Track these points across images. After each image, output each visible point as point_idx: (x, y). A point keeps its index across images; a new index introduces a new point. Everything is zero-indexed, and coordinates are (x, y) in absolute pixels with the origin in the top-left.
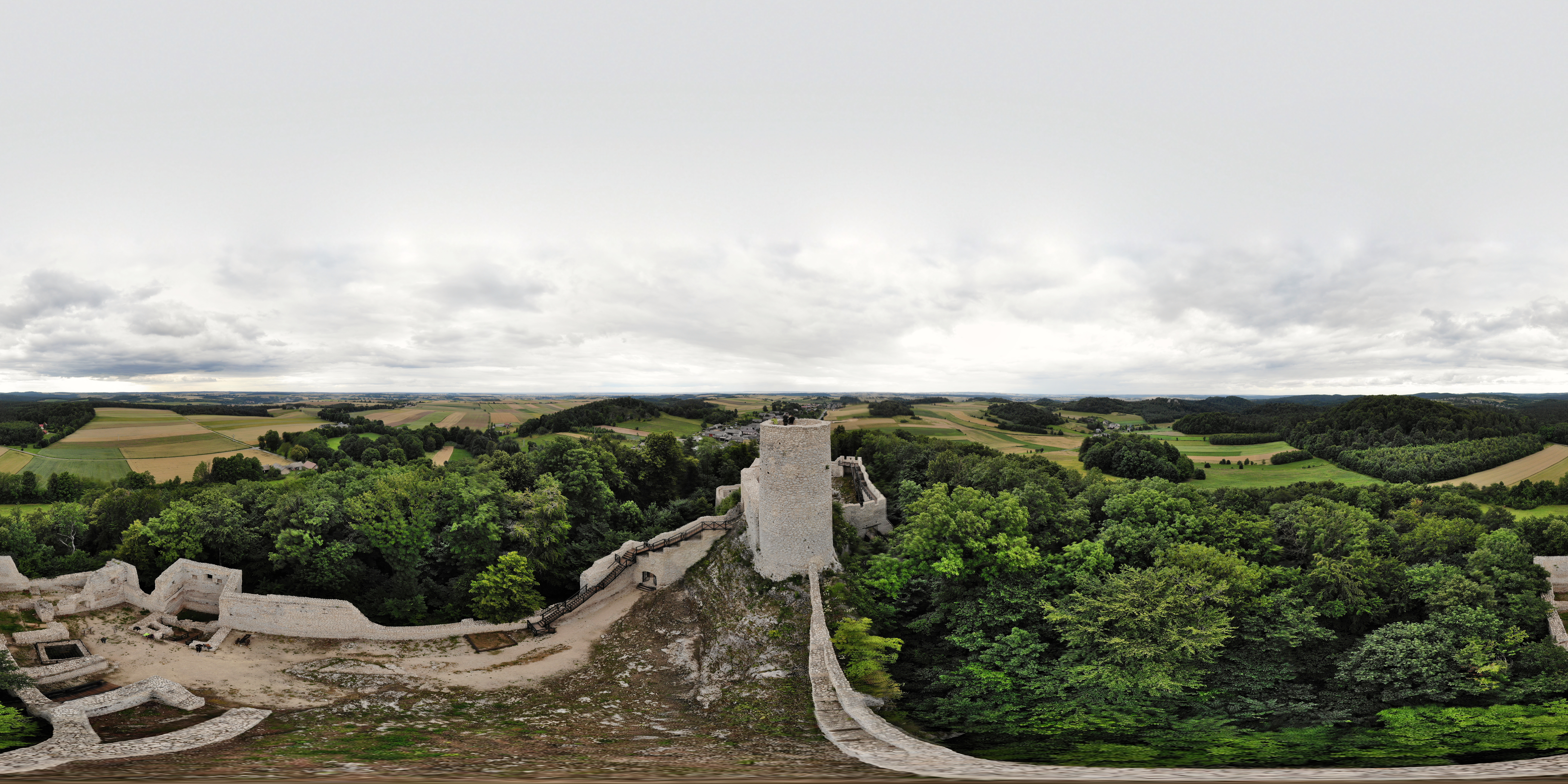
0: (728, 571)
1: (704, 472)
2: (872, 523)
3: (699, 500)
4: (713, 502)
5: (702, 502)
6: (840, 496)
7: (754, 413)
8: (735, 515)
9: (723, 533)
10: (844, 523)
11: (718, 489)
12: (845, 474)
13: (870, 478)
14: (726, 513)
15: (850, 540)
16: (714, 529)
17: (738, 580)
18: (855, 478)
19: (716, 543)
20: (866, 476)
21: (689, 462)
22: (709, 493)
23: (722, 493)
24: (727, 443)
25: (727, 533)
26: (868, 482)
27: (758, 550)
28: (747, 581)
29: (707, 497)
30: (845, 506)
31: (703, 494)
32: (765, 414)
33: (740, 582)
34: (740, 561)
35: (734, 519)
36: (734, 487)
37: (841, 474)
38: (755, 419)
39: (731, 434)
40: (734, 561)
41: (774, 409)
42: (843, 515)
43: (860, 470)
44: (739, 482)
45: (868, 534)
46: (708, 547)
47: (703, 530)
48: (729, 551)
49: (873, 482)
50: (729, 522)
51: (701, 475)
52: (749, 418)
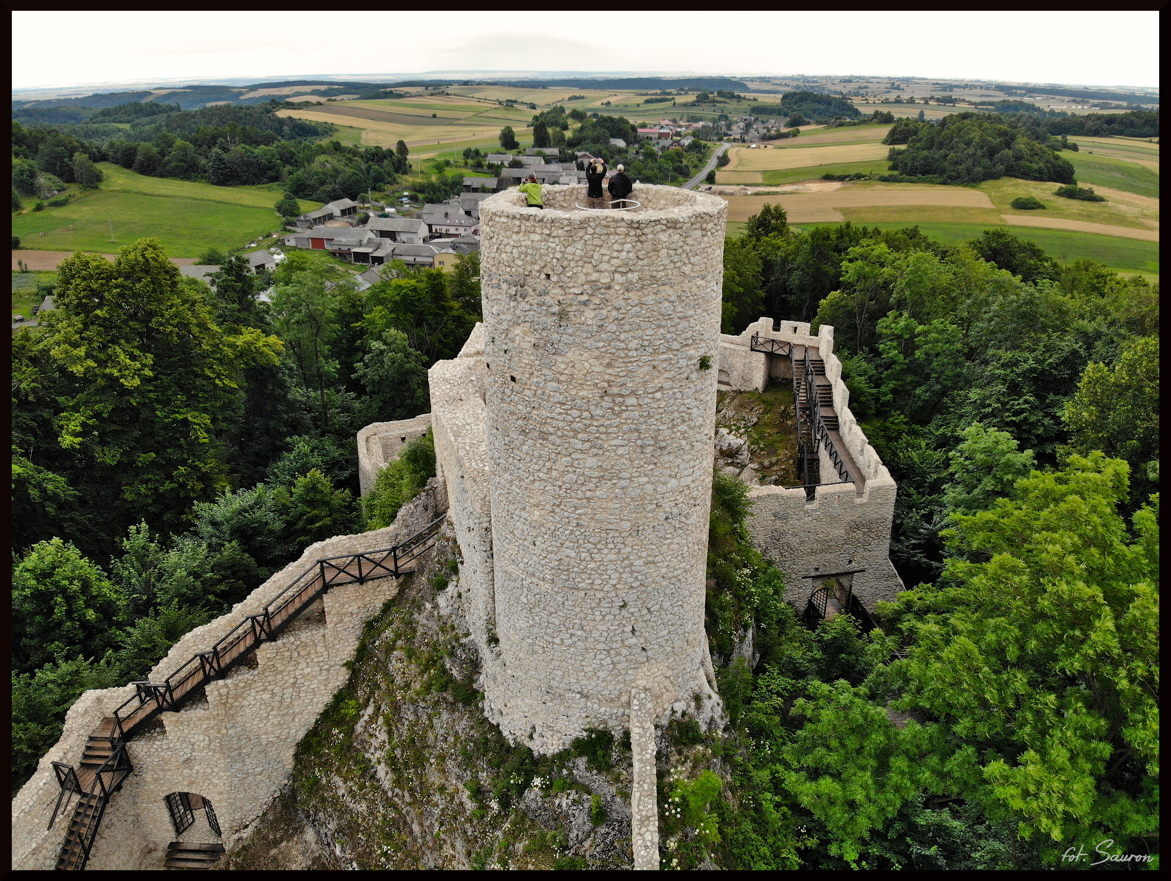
0: (413, 725)
1: (307, 382)
2: (835, 563)
3: (301, 481)
4: (353, 482)
5: (313, 488)
6: (745, 456)
7: (467, 154)
8: (422, 524)
9: (389, 589)
10: (745, 551)
11: (361, 435)
12: (772, 382)
13: (855, 403)
14: (393, 517)
15: (760, 615)
16: (361, 580)
17: (442, 758)
18: (802, 397)
19: (371, 627)
20: (840, 393)
21: (245, 353)
22: (335, 452)
23: (377, 449)
24: (378, 269)
25: (402, 588)
26: (846, 416)
27: (493, 640)
28: (468, 760)
29: (330, 467)
30: (756, 491)
31: (316, 459)
32: (510, 156)
33: (450, 764)
34: (444, 688)
35: (420, 539)
36: (413, 426)
37: (758, 380)
38: (472, 179)
39: (391, 235)
40: (428, 688)
41: (541, 140)
42: (747, 522)
43: (820, 369)
44: (425, 407)
45: (819, 600)
46: (348, 649)
47: (326, 588)
48: (411, 654)
49: (861, 417)
50: (406, 547)
51: (297, 393)
52: (450, 173)
